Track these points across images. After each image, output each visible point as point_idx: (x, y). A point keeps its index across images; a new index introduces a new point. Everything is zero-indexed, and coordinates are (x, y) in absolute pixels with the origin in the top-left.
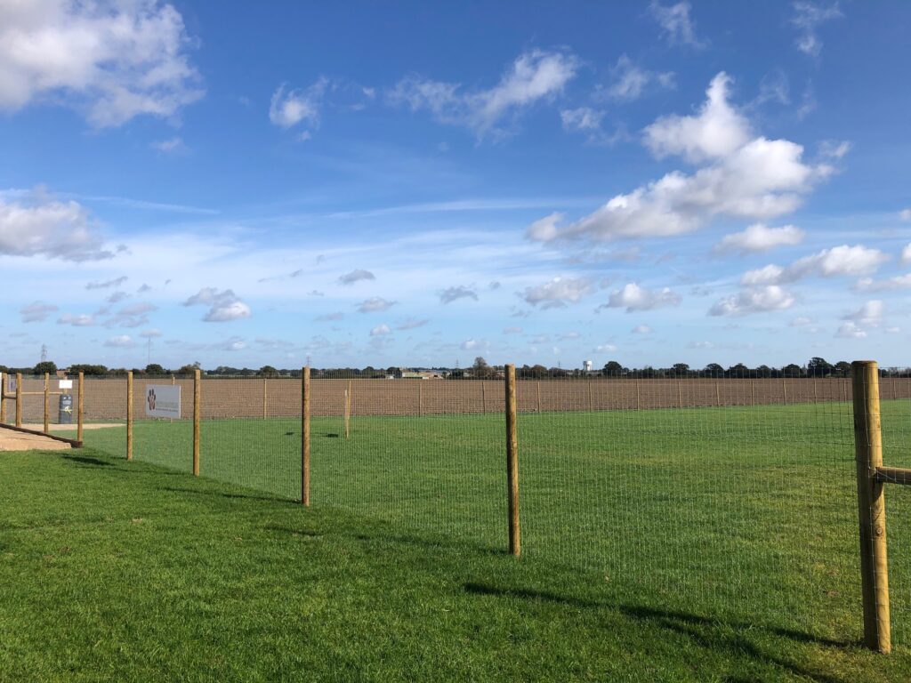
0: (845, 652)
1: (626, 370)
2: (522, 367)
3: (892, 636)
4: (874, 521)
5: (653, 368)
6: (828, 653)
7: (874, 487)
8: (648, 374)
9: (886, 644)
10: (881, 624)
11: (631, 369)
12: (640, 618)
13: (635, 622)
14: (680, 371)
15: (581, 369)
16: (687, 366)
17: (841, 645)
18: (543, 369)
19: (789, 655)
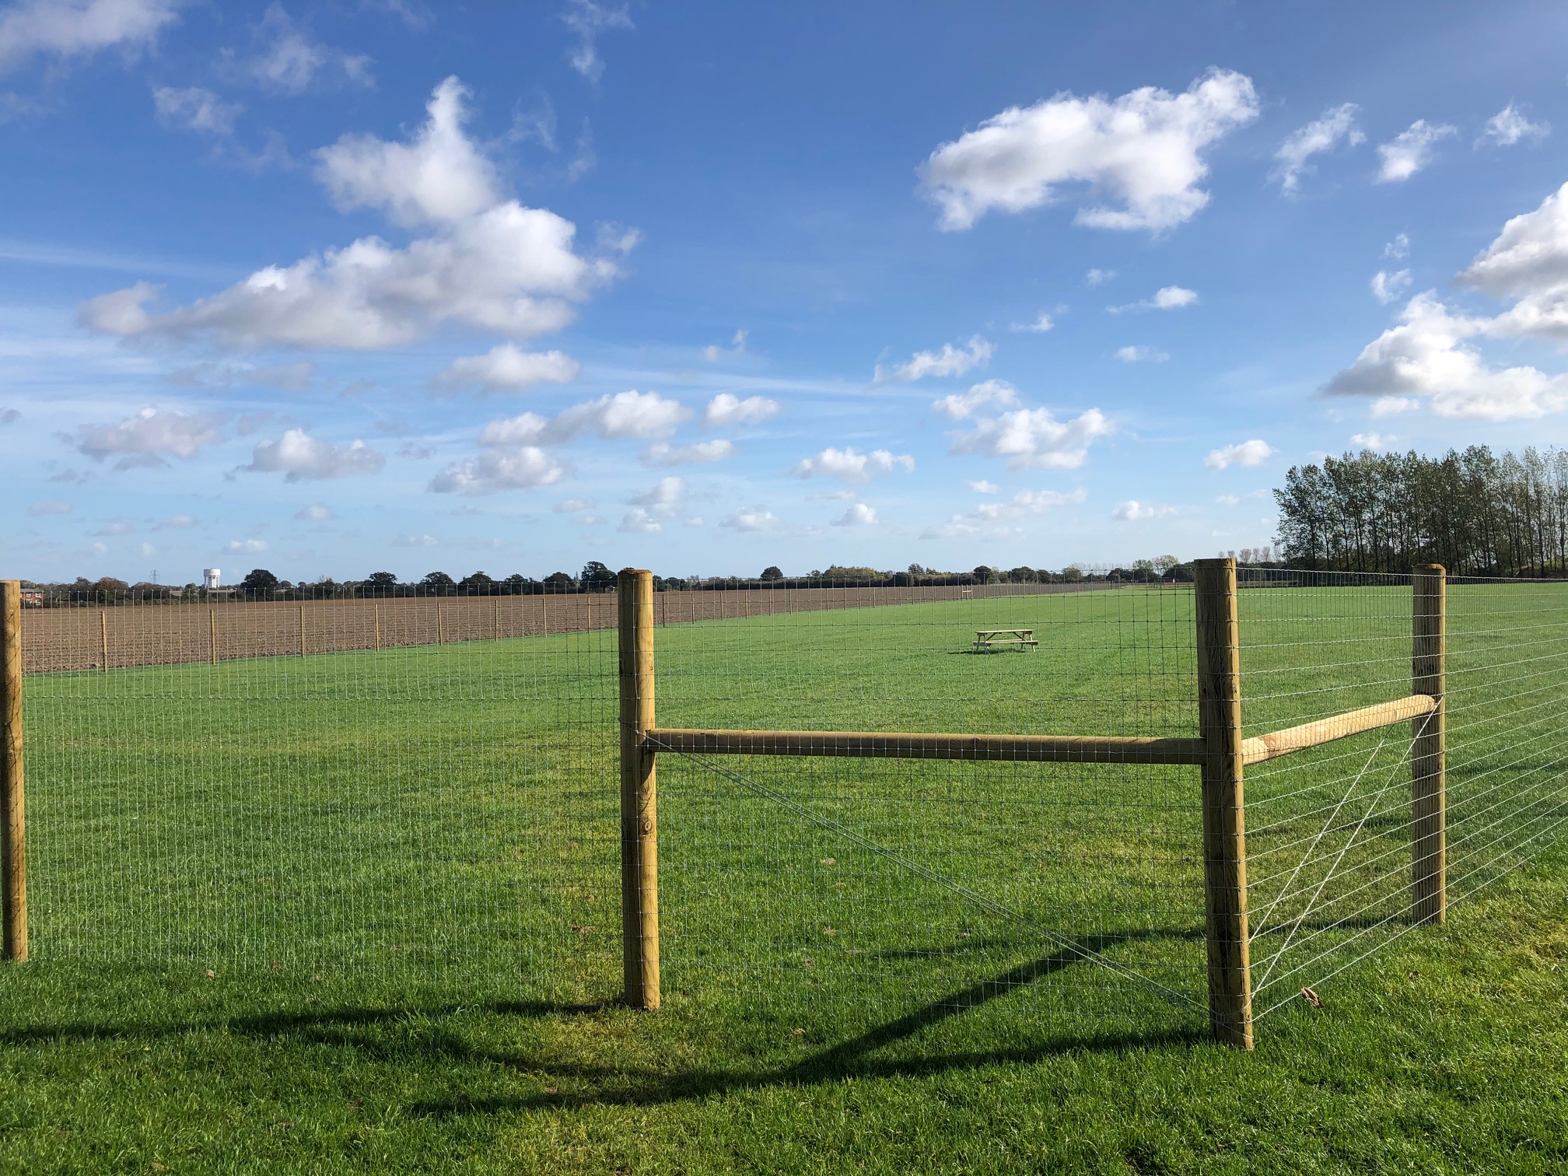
0: (596, 1019)
1: (285, 584)
2: (73, 581)
3: (662, 982)
4: (641, 812)
5: (335, 581)
6: (572, 1026)
7: (642, 760)
8: (324, 591)
9: (654, 996)
10: (647, 967)
11: (295, 584)
12: (267, 1037)
13: (257, 1046)
14: (381, 586)
15: (198, 584)
16: (393, 576)
17: (590, 1010)
18: (120, 585)
19: (514, 1043)
